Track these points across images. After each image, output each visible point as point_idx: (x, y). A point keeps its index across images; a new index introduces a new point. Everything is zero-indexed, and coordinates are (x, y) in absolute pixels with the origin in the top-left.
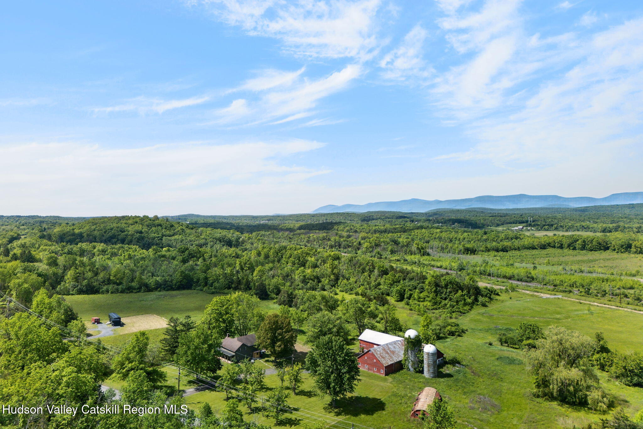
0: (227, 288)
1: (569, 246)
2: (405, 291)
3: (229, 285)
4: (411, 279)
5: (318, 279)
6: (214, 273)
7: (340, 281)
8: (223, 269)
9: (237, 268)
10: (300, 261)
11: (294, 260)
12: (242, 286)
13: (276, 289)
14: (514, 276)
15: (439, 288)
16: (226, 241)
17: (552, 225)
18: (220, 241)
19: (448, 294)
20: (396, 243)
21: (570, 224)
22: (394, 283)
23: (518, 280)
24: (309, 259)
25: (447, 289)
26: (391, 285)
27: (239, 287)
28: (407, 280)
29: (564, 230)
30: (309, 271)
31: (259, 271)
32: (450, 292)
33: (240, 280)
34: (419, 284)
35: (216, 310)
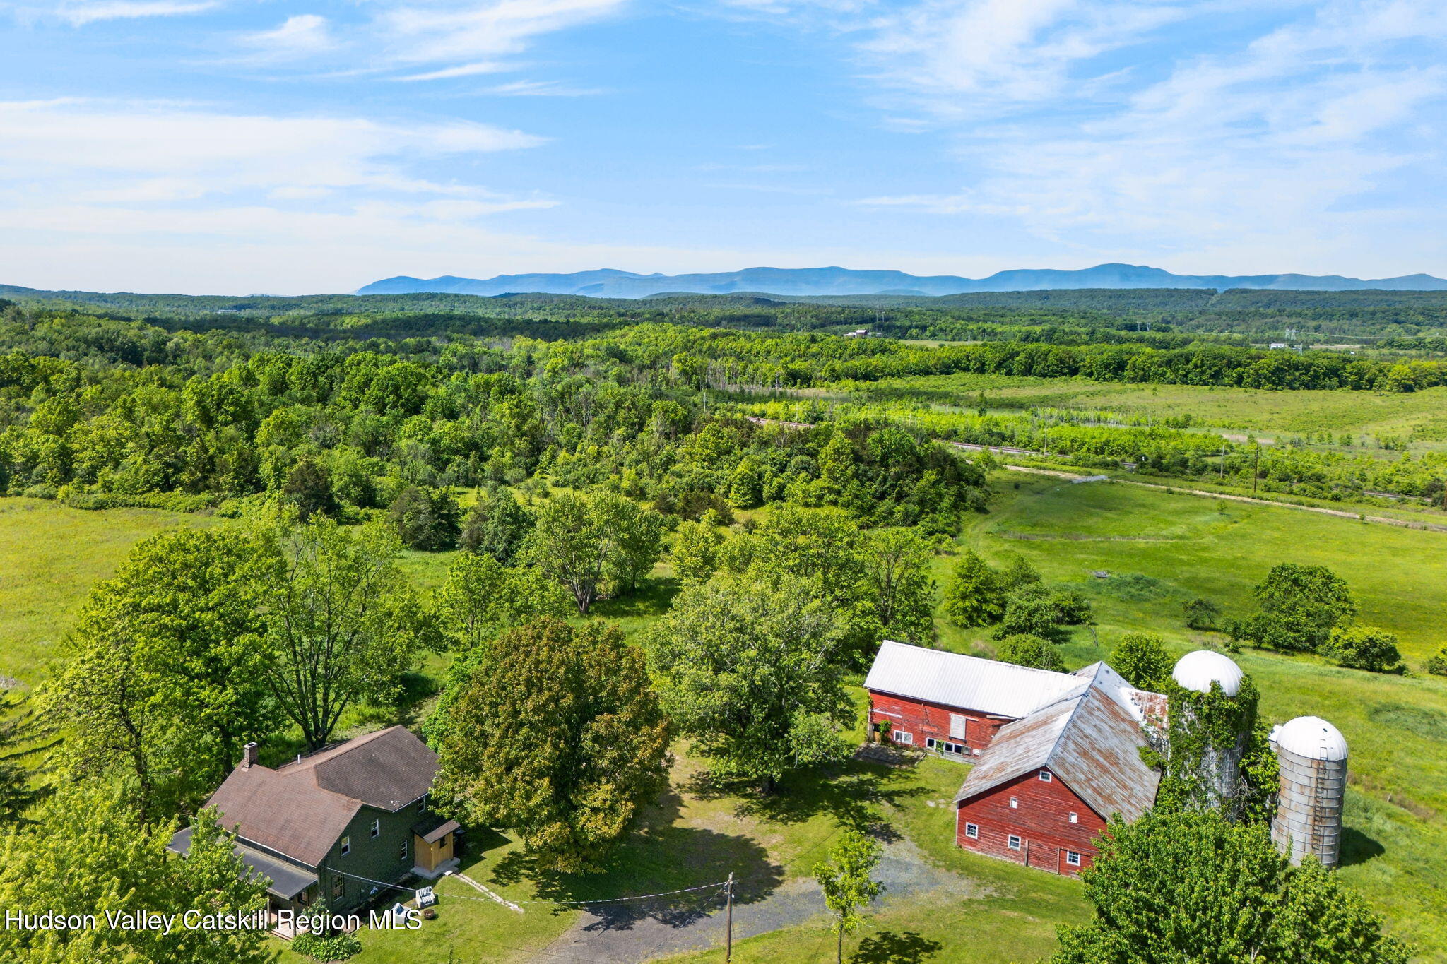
0: (157, 485)
1: (999, 366)
2: (760, 476)
3: (167, 477)
4: (764, 444)
5: (475, 448)
6: (94, 435)
7: (548, 453)
8: (133, 422)
9: (190, 418)
10: (399, 397)
11: (380, 394)
12: (226, 479)
13: (355, 484)
14: (955, 432)
15: (862, 467)
16: (119, 349)
17: (925, 328)
18: (101, 348)
19: (890, 481)
20: (622, 357)
21: (958, 326)
22: (720, 454)
23: (968, 441)
24: (432, 392)
25: (887, 466)
26: (712, 461)
27: (212, 482)
28: (754, 446)
29: (949, 338)
30: (442, 427)
31: (278, 426)
32: (898, 477)
33: (211, 458)
34: (790, 456)
35: (158, 608)
